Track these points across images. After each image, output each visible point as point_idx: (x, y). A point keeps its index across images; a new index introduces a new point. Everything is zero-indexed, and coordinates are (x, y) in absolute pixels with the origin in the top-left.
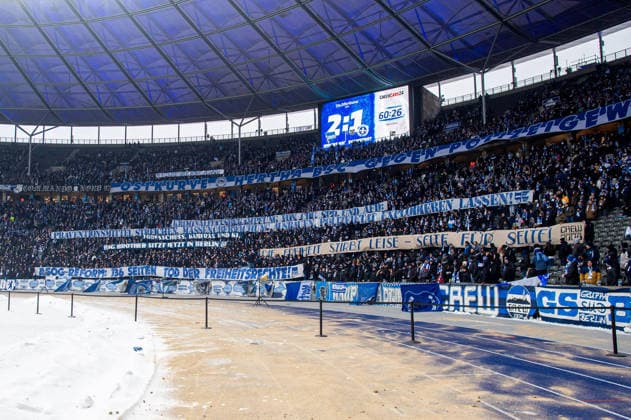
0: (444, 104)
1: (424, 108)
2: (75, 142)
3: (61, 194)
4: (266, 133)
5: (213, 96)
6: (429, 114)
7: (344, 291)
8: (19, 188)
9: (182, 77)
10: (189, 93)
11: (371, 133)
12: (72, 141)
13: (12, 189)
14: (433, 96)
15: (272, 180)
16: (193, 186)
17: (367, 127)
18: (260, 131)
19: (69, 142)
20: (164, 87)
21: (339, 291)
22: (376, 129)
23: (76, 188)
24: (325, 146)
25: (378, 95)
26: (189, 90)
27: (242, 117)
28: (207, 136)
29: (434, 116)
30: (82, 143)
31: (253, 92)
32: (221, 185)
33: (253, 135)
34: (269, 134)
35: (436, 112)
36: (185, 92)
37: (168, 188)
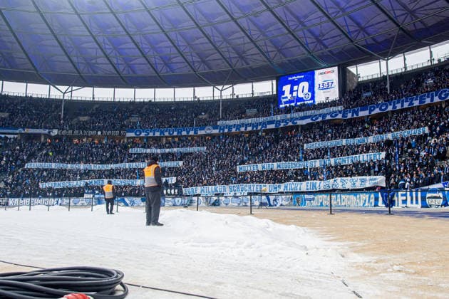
0: (360, 80)
1: (348, 82)
2: (96, 99)
3: (88, 137)
4: (237, 96)
5: (202, 69)
6: (351, 86)
7: (313, 199)
8: (55, 132)
9: (182, 55)
10: (186, 66)
11: (313, 98)
12: (93, 98)
13: (49, 132)
14: (353, 74)
15: (246, 129)
16: (188, 132)
17: (310, 94)
18: (233, 94)
19: (91, 99)
20: (167, 62)
21: (310, 200)
22: (316, 95)
23: (99, 133)
24: (281, 106)
25: (317, 72)
26: (186, 64)
27: (223, 84)
28: (195, 97)
29: (354, 88)
30: (101, 100)
31: (232, 67)
32: (208, 132)
33: (229, 97)
34: (240, 97)
35: (355, 85)
36: (183, 65)
37: (169, 133)
